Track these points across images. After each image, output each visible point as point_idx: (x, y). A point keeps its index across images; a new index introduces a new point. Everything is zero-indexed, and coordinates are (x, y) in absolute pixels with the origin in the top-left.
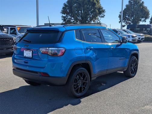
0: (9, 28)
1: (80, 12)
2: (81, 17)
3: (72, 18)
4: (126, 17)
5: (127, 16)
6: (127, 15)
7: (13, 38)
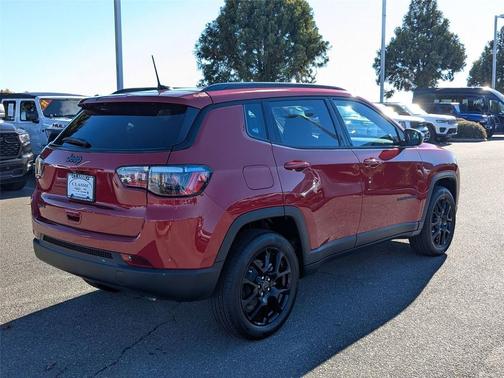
0: (19, 101)
1: (255, 52)
2: (259, 66)
3: (233, 72)
4: (397, 67)
5: (399, 65)
6: (400, 61)
7: (17, 135)
